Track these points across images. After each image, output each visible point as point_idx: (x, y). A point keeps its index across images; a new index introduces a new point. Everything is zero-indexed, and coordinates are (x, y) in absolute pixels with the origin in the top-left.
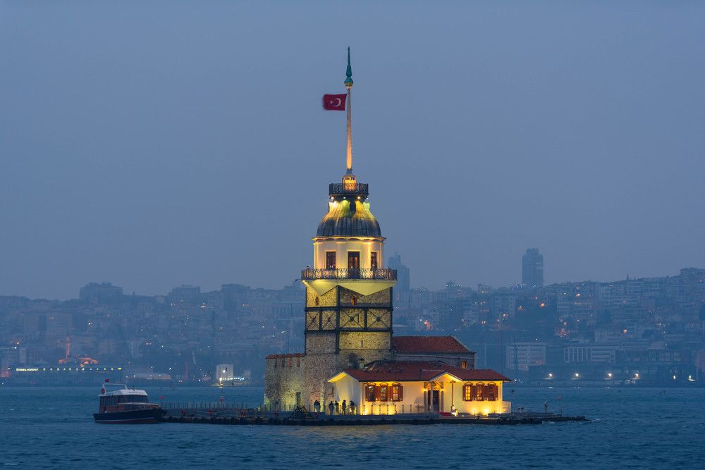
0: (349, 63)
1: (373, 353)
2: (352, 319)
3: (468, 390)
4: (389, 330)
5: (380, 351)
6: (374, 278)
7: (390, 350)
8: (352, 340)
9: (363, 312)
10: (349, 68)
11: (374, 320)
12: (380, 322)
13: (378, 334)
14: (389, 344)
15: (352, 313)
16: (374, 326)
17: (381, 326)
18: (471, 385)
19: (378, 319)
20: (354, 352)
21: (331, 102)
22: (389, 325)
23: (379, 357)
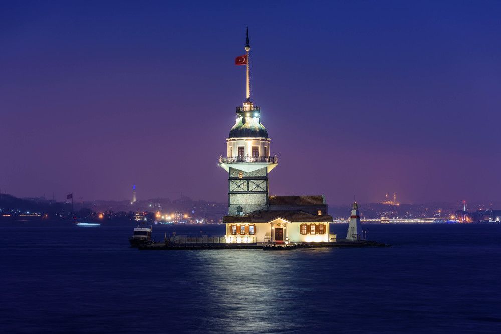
0: (248, 35)
1: (255, 206)
2: (239, 186)
3: (305, 228)
4: (265, 192)
5: (259, 205)
6: (256, 162)
7: (266, 204)
8: (239, 199)
9: (247, 182)
10: (248, 39)
11: (255, 186)
12: (259, 188)
13: (257, 195)
14: (265, 201)
15: (239, 182)
16: (254, 190)
17: (259, 190)
18: (306, 225)
19: (258, 186)
20: (241, 205)
21: (240, 60)
22: (265, 190)
23: (259, 208)
